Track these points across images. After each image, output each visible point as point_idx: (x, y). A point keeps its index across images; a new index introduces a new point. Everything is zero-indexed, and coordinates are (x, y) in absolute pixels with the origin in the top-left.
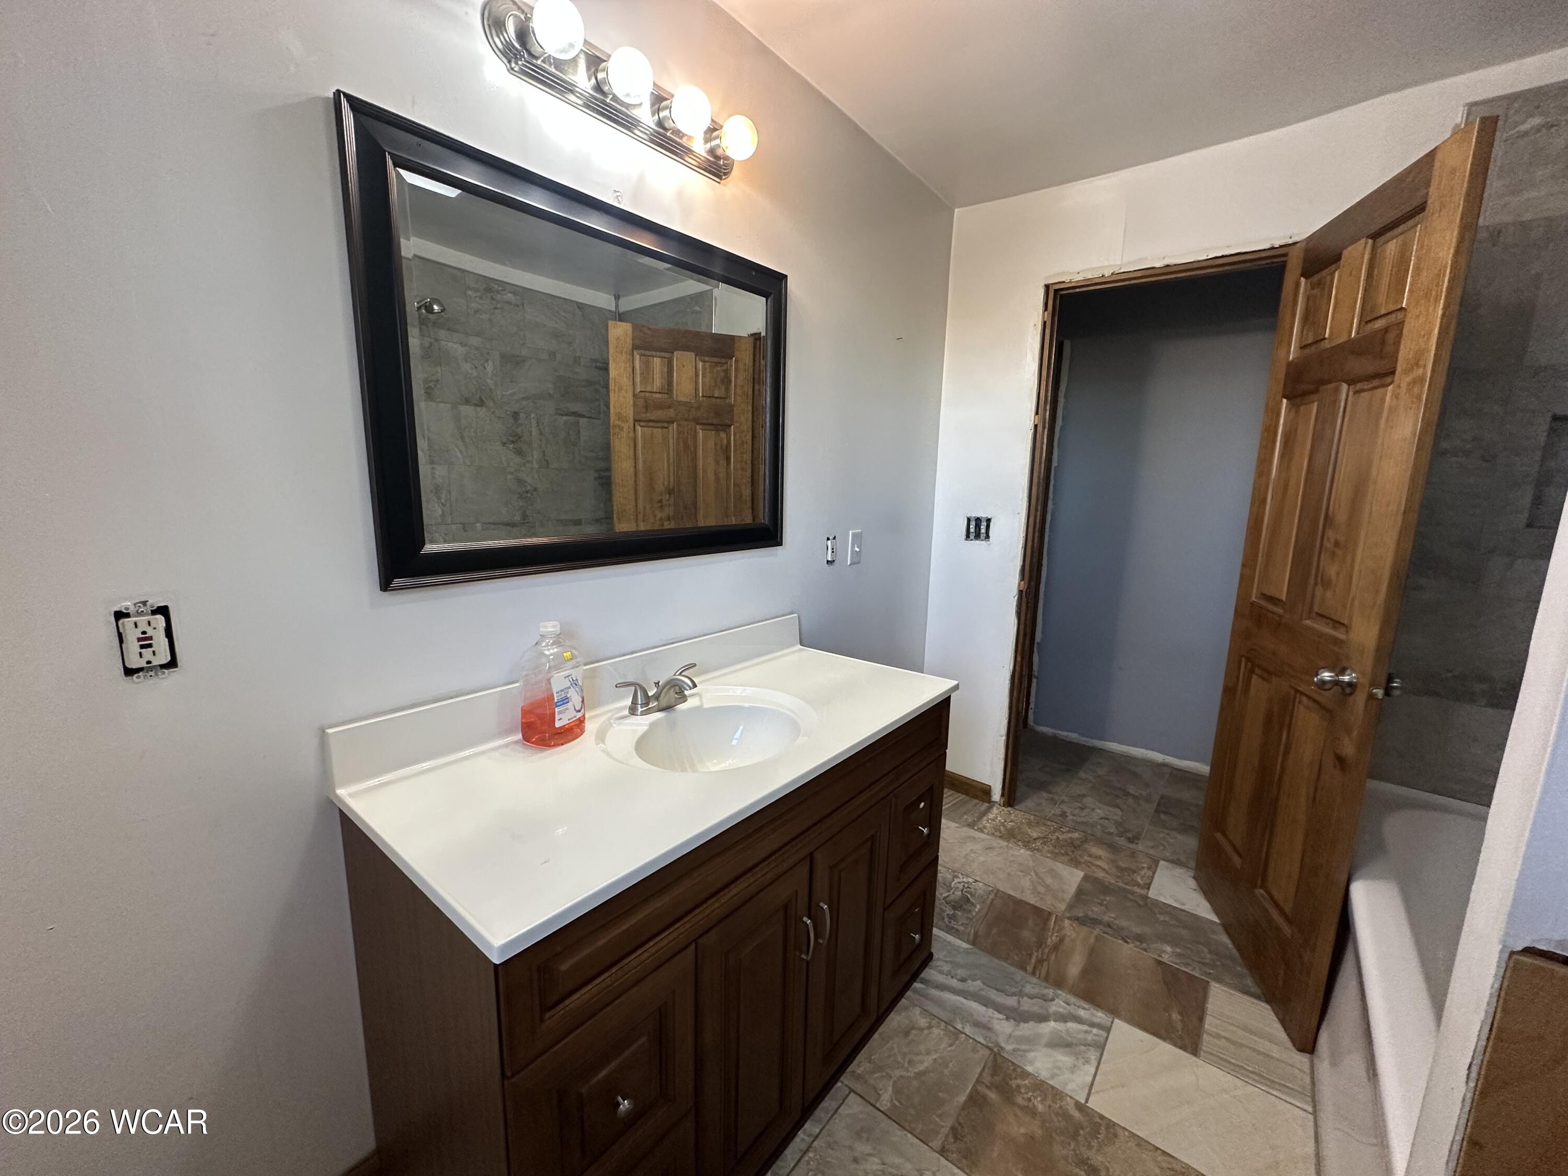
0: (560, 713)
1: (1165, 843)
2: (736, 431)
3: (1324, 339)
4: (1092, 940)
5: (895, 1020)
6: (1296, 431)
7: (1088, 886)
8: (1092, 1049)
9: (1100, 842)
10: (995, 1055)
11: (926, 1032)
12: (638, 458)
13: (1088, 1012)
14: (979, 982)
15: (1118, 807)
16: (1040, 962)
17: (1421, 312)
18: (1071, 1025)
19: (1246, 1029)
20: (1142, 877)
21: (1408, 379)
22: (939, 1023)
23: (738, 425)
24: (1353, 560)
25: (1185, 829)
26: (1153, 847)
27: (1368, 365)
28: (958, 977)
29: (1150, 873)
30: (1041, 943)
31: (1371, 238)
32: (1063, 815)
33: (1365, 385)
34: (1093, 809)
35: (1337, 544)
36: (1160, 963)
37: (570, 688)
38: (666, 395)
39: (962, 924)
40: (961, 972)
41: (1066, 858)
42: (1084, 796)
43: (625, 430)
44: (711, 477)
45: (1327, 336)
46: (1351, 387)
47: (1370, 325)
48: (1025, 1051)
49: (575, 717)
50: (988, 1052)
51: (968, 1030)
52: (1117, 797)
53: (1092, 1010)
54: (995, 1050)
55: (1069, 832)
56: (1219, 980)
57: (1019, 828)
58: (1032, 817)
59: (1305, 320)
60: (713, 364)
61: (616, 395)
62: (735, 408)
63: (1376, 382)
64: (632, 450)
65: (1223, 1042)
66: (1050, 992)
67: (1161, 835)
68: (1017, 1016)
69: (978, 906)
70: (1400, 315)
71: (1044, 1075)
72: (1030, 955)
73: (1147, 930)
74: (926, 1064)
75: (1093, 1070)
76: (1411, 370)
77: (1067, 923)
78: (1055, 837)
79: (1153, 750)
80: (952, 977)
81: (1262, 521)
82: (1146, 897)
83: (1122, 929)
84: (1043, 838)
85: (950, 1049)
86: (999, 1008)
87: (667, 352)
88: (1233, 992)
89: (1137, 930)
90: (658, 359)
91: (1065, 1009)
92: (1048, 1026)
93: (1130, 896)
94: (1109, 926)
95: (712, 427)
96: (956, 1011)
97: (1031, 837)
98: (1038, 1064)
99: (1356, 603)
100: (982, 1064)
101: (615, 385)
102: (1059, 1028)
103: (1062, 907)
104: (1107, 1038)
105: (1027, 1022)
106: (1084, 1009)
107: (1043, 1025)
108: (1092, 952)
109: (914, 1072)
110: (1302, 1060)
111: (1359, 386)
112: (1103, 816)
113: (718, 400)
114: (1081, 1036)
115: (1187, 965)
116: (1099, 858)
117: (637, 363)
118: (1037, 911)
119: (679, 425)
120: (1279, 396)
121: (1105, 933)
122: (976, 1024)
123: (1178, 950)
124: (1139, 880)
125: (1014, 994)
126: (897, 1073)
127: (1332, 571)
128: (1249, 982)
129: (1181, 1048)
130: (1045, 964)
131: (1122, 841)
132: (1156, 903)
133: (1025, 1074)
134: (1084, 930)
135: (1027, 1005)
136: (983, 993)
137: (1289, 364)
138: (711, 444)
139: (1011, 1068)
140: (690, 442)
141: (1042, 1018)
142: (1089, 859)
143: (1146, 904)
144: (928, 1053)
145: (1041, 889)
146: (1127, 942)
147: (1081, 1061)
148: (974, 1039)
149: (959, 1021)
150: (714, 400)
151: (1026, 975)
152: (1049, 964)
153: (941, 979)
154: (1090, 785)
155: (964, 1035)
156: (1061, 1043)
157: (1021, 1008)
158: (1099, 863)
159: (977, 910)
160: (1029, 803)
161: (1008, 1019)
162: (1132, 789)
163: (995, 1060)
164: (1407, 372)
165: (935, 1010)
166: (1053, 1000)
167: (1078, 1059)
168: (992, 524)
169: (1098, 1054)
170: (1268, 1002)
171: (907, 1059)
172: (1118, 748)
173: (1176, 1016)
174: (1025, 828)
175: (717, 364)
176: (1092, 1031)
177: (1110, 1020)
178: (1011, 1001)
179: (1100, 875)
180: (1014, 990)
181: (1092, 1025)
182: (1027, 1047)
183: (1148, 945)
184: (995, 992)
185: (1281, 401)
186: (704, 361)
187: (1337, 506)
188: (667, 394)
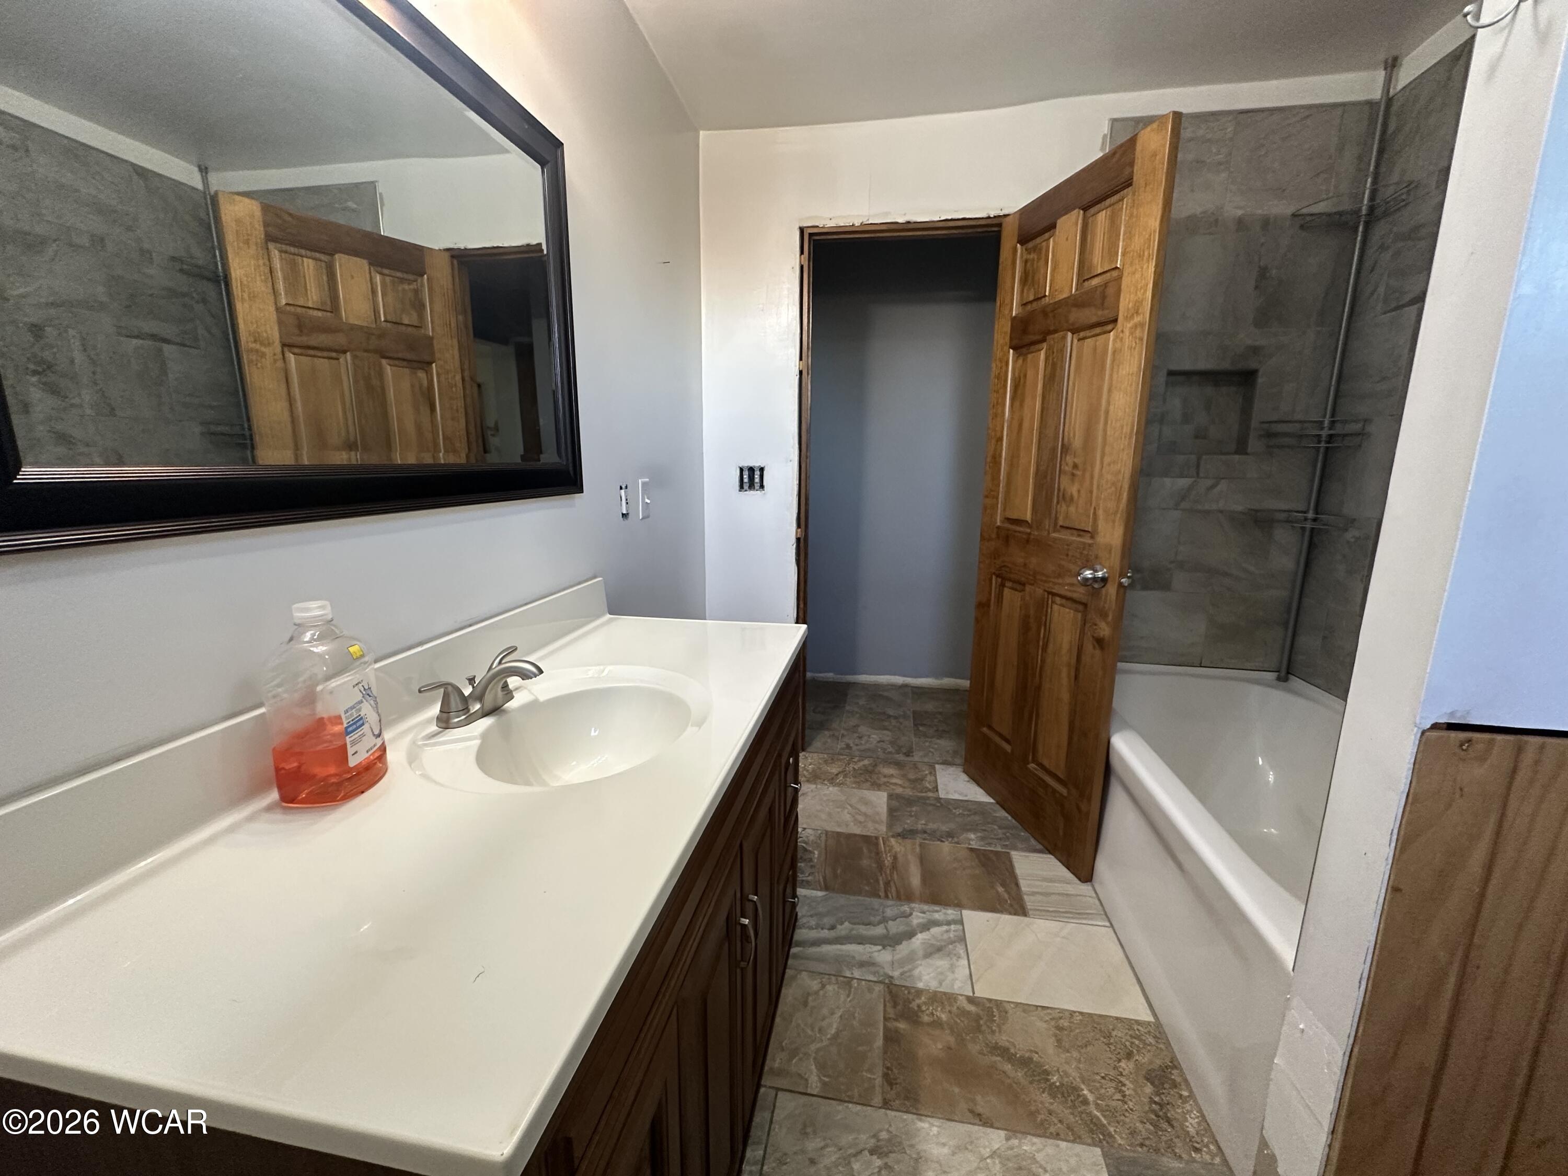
0: (354, 743)
1: (932, 750)
2: (439, 370)
3: (1045, 296)
4: (918, 850)
5: (789, 994)
6: (1025, 376)
7: (895, 803)
8: (957, 944)
9: (888, 762)
10: (888, 987)
11: (821, 993)
12: (295, 400)
13: (940, 913)
14: (847, 924)
15: (885, 729)
16: (887, 884)
17: (1136, 269)
18: (935, 930)
19: (1045, 879)
20: (929, 782)
21: (1129, 325)
22: (829, 979)
23: (441, 363)
24: (1092, 477)
25: (941, 734)
26: (925, 756)
27: (1090, 315)
28: (827, 926)
29: (933, 778)
30: (881, 867)
31: (1083, 209)
32: (848, 747)
33: (1088, 333)
34: (869, 736)
35: (1075, 466)
36: (972, 850)
37: (361, 702)
38: (329, 314)
39: (809, 875)
40: (827, 921)
41: (868, 784)
42: (858, 726)
43: (267, 357)
44: (410, 427)
45: (1047, 294)
46: (1075, 336)
47: (1086, 284)
48: (910, 970)
49: (375, 746)
50: (882, 986)
51: (857, 974)
52: (883, 720)
53: (944, 911)
54: (887, 981)
55: (859, 761)
56: (1016, 849)
57: (820, 769)
58: (826, 756)
59: (1024, 281)
60: (396, 279)
61: (246, 305)
62: (435, 342)
63: (1098, 330)
64: (284, 386)
65: (1039, 898)
66: (906, 908)
67: (927, 744)
68: (890, 941)
69: (816, 852)
70: (1115, 274)
71: (933, 985)
72: (877, 881)
73: (952, 826)
74: (835, 1026)
75: (966, 962)
76: (1132, 317)
77: (893, 840)
78: (851, 769)
79: (895, 674)
80: (822, 929)
81: (1000, 456)
82: (938, 799)
83: (935, 831)
84: (842, 772)
85: (849, 999)
86: (873, 941)
87: (324, 253)
88: (1027, 854)
89: (944, 828)
90: (310, 261)
91: (923, 918)
92: (918, 939)
93: (928, 802)
94: (925, 832)
95: (405, 363)
96: (839, 960)
97: (833, 773)
98: (926, 978)
99: (1100, 513)
100: (882, 1000)
101: (243, 291)
102: (927, 937)
103: (883, 828)
104: (964, 929)
105: (901, 943)
106: (937, 911)
107: (914, 940)
108: (922, 859)
109: (828, 1039)
110: (1085, 888)
111: (1082, 334)
112: (879, 740)
113: (410, 329)
114: (945, 936)
115: (990, 844)
116: (892, 776)
117: (277, 264)
118: (866, 839)
119: (355, 357)
120: (1006, 348)
121: (924, 839)
122: (862, 965)
123: (979, 834)
124: (928, 785)
125: (879, 923)
126: (813, 1047)
127: (1073, 490)
128: (1033, 842)
129: (1015, 914)
130: (892, 884)
131: (901, 757)
132: (948, 801)
133: (919, 992)
134: (908, 842)
135: (895, 927)
136: (854, 932)
137: (1014, 319)
138: (406, 385)
139: (906, 992)
140: (375, 382)
141: (910, 935)
142: (885, 780)
143: (942, 805)
144: (833, 1014)
145: (861, 818)
146: (942, 841)
147: (954, 959)
148: (865, 980)
149: (845, 968)
150: (404, 328)
151: (881, 901)
152: (895, 883)
153: (813, 934)
154: (858, 715)
155: (855, 981)
156: (934, 950)
157: (891, 933)
158: (894, 781)
159: (816, 856)
160: (817, 744)
161: (884, 947)
162: (891, 712)
163: (890, 992)
164: (1128, 318)
165: (821, 967)
166: (911, 914)
167: (951, 959)
168: (765, 472)
169: (964, 946)
170: (1050, 853)
171: (817, 1029)
172: (868, 679)
173: (1001, 889)
174: (826, 768)
175: (402, 280)
176: (950, 929)
177: (959, 913)
178: (879, 930)
179: (899, 790)
180: (878, 918)
181: (949, 923)
182: (910, 967)
183: (958, 838)
184: (864, 927)
185: (1009, 352)
186: (381, 273)
187: (1072, 435)
188: (332, 312)
